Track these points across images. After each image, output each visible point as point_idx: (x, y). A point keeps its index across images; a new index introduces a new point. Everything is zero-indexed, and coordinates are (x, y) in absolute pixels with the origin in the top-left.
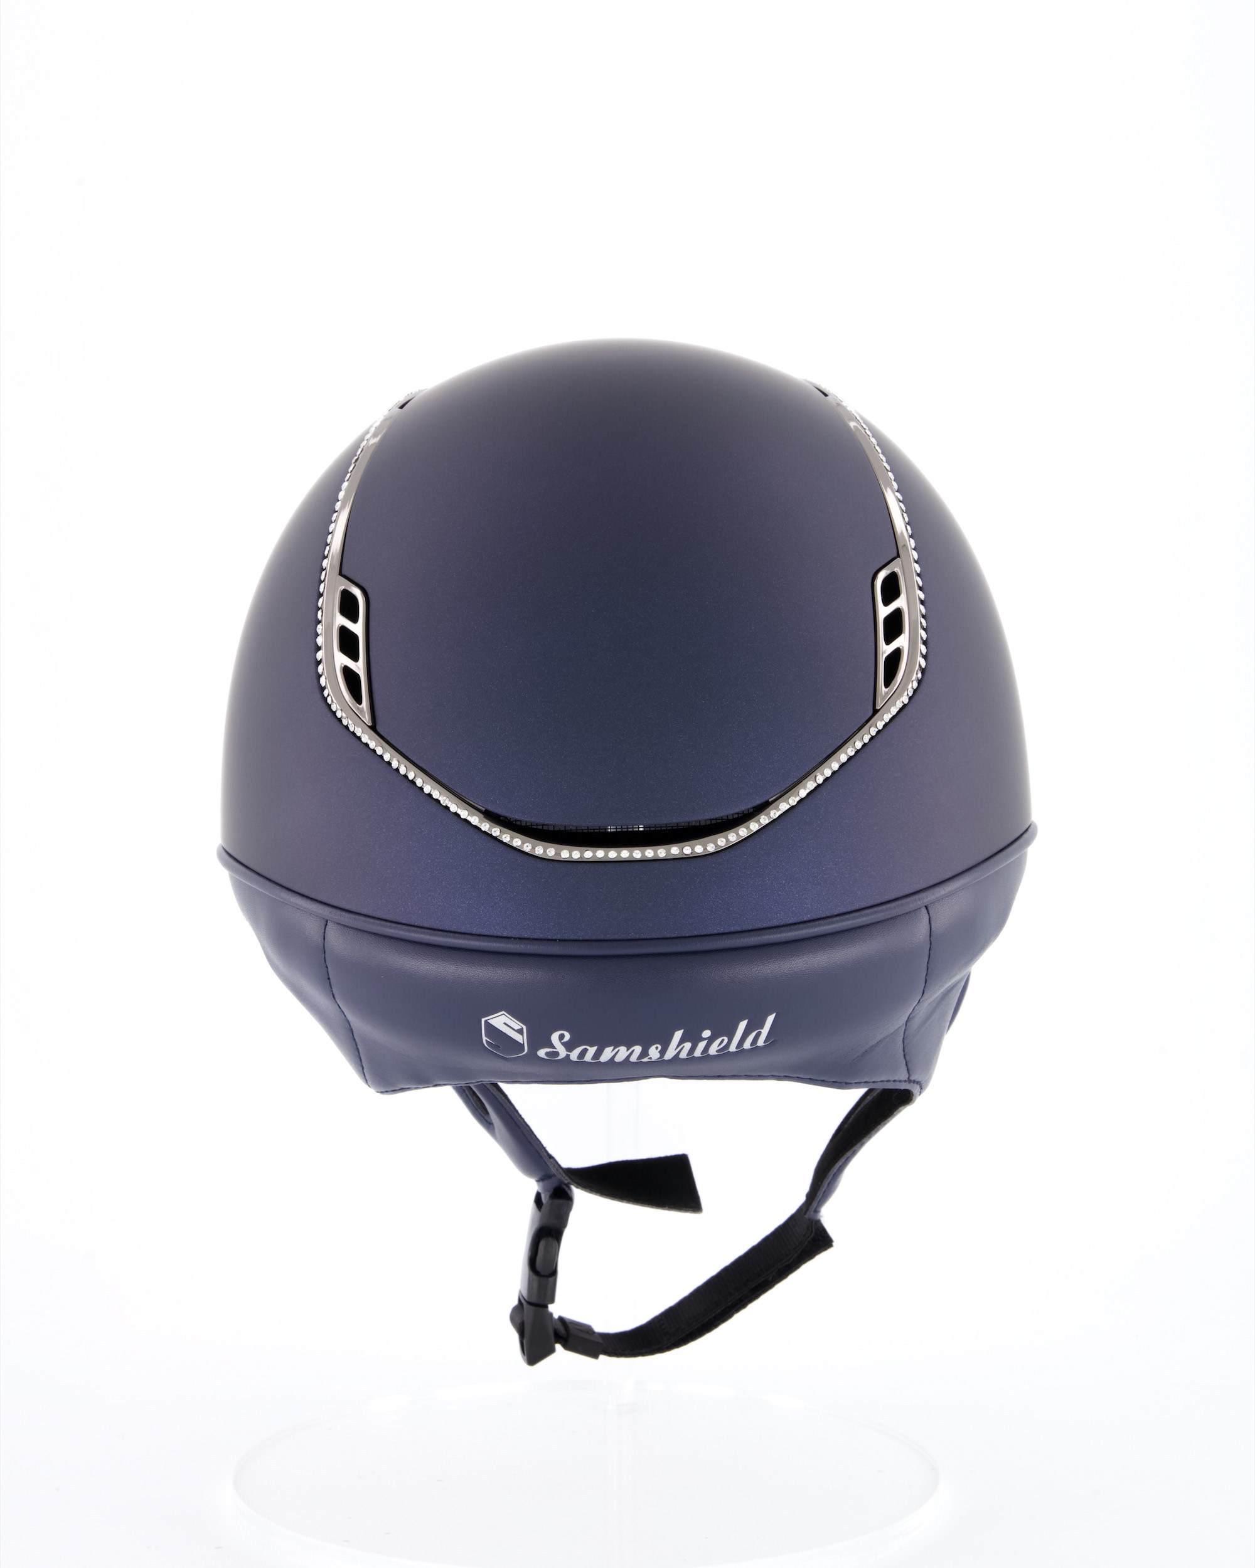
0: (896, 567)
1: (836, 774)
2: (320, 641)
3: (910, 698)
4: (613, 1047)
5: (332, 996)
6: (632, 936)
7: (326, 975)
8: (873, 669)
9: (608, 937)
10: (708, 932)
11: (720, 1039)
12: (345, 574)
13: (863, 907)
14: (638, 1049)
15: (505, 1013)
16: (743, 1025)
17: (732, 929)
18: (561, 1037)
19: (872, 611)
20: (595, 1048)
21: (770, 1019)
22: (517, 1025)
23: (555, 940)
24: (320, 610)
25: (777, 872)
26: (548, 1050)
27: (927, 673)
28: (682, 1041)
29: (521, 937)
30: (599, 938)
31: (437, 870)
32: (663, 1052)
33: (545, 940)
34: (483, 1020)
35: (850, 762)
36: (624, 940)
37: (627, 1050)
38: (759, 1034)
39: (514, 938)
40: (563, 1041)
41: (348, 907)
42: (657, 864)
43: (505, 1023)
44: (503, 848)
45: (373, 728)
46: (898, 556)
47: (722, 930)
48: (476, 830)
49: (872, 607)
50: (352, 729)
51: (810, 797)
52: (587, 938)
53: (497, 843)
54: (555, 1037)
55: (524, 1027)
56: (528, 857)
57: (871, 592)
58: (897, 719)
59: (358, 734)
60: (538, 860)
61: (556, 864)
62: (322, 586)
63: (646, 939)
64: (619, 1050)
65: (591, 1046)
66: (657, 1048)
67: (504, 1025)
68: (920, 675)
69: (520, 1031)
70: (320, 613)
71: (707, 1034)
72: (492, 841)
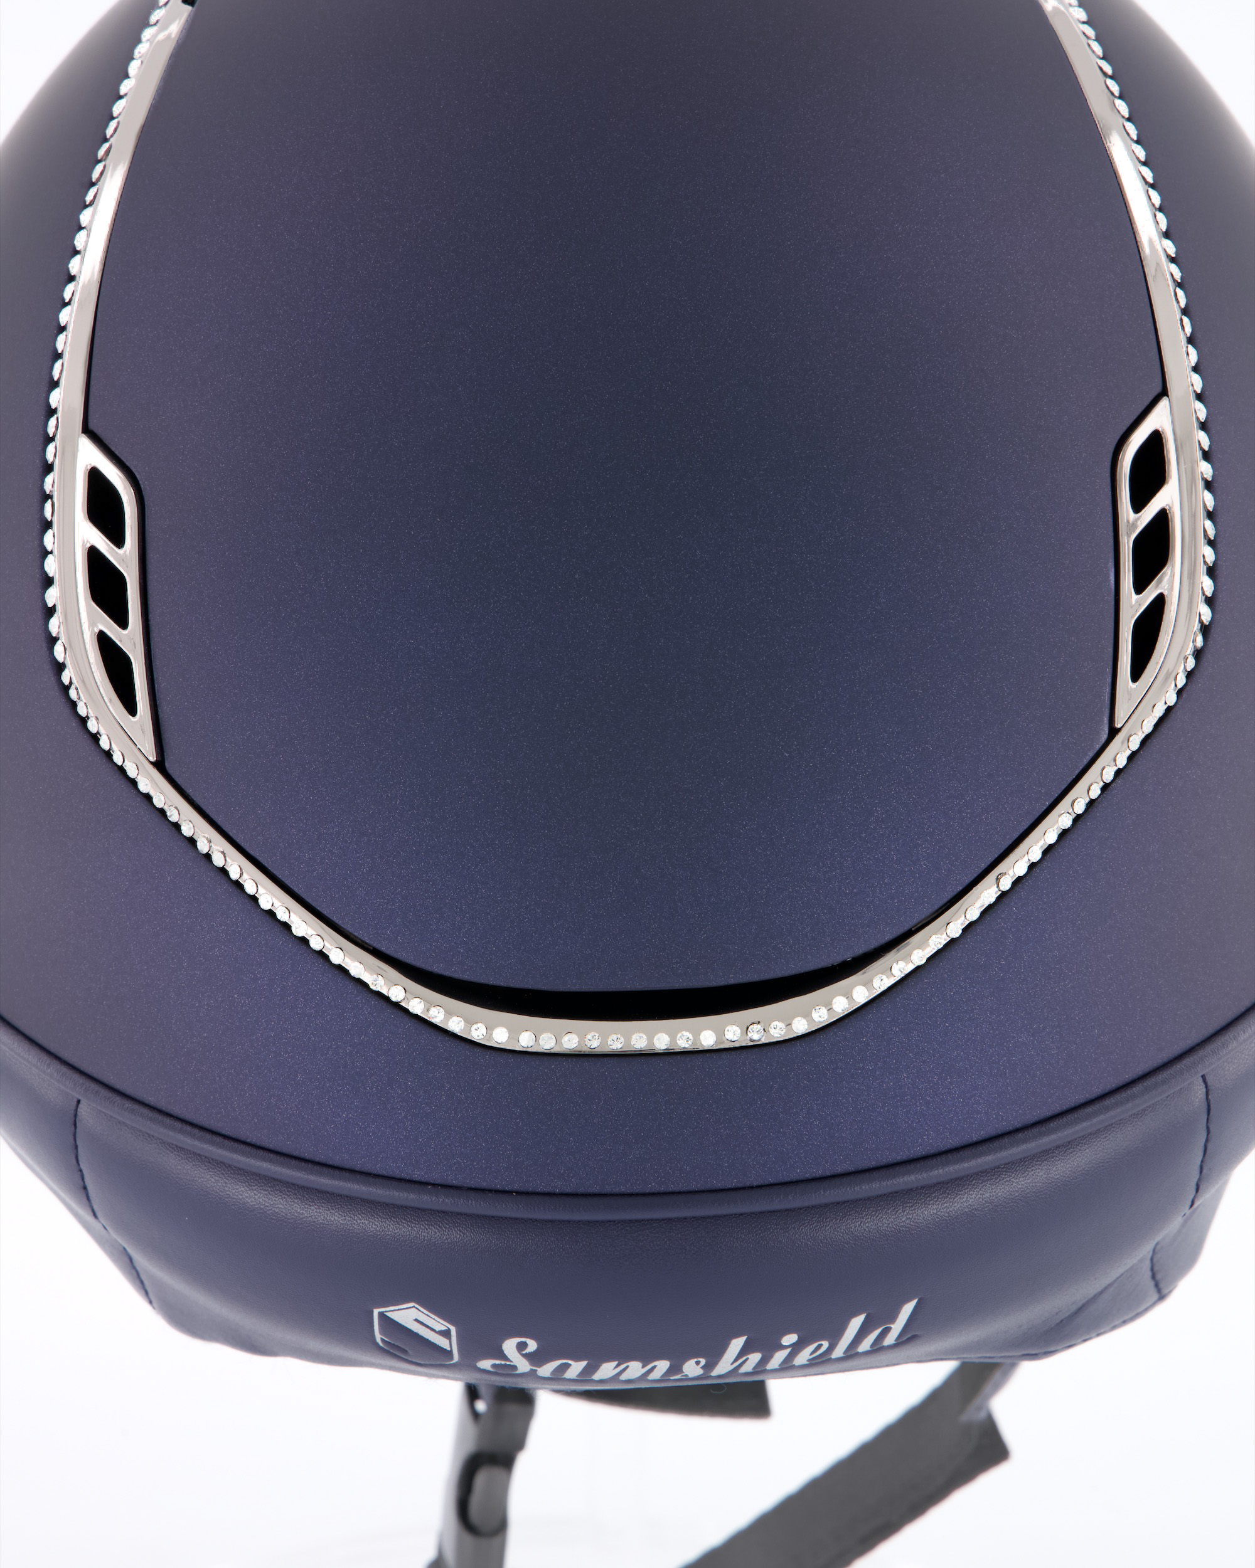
0: (1159, 419)
1: (1037, 869)
2: (51, 566)
3: (1180, 693)
4: (616, 1363)
5: (92, 1214)
6: (652, 1187)
7: (81, 1182)
8: (1111, 650)
9: (608, 1189)
10: (793, 1177)
11: (816, 1345)
12: (96, 430)
13: (1082, 1101)
14: (662, 1366)
15: (417, 1306)
16: (856, 1323)
17: (839, 1169)
18: (521, 1347)
19: (1111, 529)
20: (584, 1363)
21: (908, 1309)
22: (440, 1324)
23: (509, 1192)
24: (49, 501)
25: (924, 1062)
26: (498, 1362)
27: (1214, 633)
28: (745, 1351)
29: (445, 1183)
30: (590, 1190)
31: (286, 1052)
32: (709, 1367)
33: (490, 1191)
34: (376, 1312)
35: (1062, 843)
36: (637, 1195)
37: (643, 1367)
38: (886, 1331)
39: (434, 1185)
40: (524, 1352)
41: (118, 1085)
42: (699, 1059)
43: (416, 1320)
44: (409, 1023)
45: (160, 765)
46: (1164, 392)
47: (820, 1173)
48: (360, 988)
49: (1110, 520)
50: (117, 759)
51: (987, 917)
52: (568, 1190)
53: (400, 1013)
54: (510, 1346)
55: (453, 1330)
56: (458, 1042)
57: (1109, 487)
58: (1154, 742)
59: (132, 772)
60: (477, 1050)
61: (511, 1059)
62: (51, 449)
63: (679, 1193)
64: (627, 1367)
65: (577, 1359)
66: (698, 1363)
67: (416, 1323)
68: (1200, 642)
69: (446, 1334)
70: (48, 506)
71: (790, 1339)
72: (389, 1010)
